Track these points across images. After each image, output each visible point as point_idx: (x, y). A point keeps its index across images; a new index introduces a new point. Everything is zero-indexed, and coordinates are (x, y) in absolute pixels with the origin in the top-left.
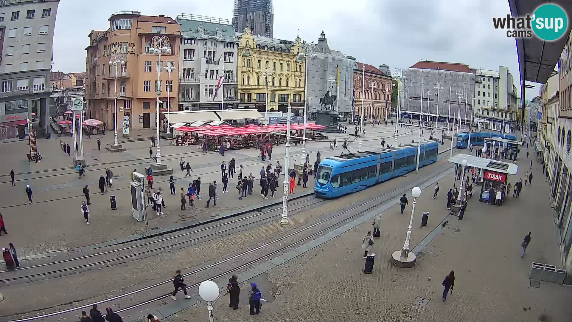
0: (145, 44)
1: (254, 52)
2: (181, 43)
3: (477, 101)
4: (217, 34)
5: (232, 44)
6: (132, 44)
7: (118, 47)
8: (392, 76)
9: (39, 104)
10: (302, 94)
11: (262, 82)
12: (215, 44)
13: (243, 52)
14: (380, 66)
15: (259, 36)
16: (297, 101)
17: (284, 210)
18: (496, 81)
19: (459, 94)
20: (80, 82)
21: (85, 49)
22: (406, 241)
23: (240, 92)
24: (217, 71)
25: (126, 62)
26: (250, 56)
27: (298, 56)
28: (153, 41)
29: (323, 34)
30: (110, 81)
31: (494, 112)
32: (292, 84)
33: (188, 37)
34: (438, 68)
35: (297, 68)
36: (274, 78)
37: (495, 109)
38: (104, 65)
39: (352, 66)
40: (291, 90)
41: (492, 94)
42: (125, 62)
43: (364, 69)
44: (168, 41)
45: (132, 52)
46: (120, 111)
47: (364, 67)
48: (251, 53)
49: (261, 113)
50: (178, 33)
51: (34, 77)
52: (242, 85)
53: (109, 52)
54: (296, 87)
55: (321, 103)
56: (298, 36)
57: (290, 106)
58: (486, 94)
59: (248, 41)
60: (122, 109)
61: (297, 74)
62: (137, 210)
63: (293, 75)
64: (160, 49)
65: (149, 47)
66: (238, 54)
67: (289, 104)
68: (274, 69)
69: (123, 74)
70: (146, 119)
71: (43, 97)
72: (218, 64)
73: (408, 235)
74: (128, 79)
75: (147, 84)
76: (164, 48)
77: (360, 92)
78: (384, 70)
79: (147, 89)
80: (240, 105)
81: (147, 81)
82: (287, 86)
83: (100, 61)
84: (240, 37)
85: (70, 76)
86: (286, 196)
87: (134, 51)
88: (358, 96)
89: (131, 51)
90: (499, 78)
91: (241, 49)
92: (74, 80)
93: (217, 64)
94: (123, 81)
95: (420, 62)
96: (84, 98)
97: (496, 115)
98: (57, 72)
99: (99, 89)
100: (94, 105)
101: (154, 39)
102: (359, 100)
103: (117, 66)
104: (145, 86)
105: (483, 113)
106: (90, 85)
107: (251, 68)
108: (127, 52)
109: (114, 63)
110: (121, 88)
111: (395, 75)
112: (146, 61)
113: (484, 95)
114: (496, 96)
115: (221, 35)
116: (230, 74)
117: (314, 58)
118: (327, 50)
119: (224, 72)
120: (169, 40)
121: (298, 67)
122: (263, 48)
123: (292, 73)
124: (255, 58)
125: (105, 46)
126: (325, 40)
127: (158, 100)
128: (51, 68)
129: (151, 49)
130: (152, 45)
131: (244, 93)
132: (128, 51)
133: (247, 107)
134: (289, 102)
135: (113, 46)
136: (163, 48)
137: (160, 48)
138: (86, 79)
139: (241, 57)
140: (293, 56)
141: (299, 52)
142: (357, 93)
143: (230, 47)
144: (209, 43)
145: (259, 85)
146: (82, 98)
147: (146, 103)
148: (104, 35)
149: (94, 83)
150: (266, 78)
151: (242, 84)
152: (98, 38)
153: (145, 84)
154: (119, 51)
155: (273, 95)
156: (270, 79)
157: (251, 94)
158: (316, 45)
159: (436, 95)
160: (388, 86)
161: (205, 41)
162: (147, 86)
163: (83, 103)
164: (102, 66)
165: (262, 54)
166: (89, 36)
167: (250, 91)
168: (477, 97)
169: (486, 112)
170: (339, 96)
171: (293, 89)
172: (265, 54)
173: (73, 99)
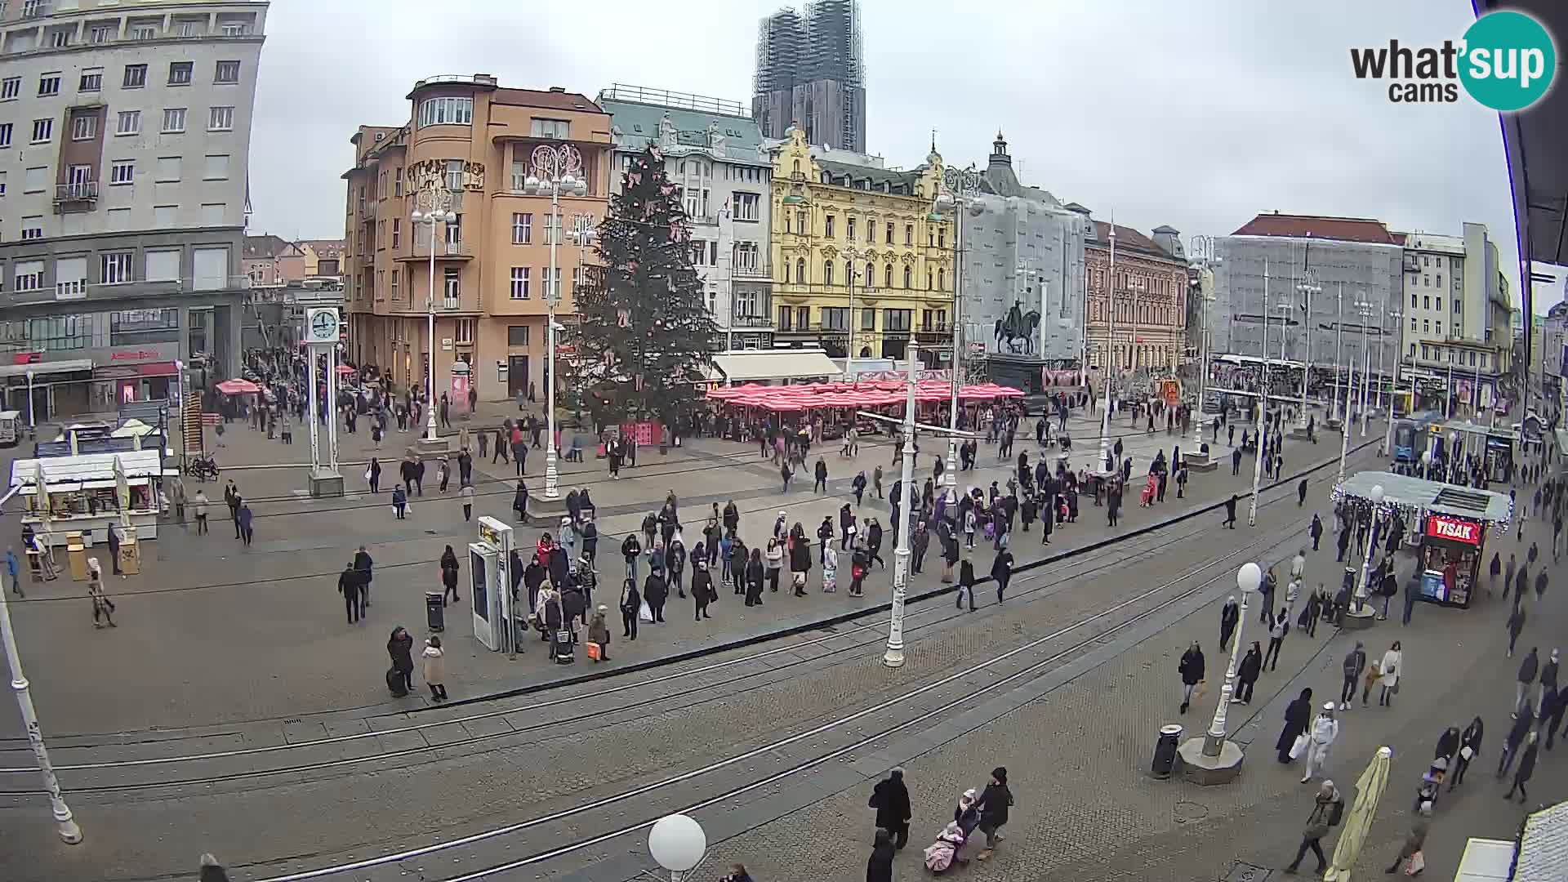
0: (512, 169)
1: (814, 193)
2: (612, 165)
3: (1408, 324)
4: (713, 141)
5: (754, 170)
6: (476, 167)
7: (437, 173)
8: (1189, 257)
9: (210, 320)
10: (948, 309)
11: (839, 276)
12: (706, 168)
13: (785, 193)
14: (1155, 231)
15: (827, 147)
16: (934, 327)
17: (893, 627)
18: (1457, 266)
19: (1363, 304)
20: (328, 265)
21: (344, 177)
22: (1218, 710)
23: (776, 302)
24: (714, 245)
25: (460, 215)
26: (804, 205)
27: (935, 203)
28: (535, 158)
29: (1000, 144)
30: (416, 265)
31: (1453, 351)
32: (919, 280)
33: (632, 150)
34: (1308, 234)
35: (932, 236)
36: (870, 265)
37: (1457, 343)
38: (396, 221)
39: (1081, 232)
40: (917, 299)
41: (1446, 304)
42: (457, 215)
43: (1112, 240)
44: (578, 161)
45: (477, 189)
46: (445, 348)
47: (1112, 233)
48: (807, 194)
49: (834, 361)
50: (605, 139)
51: (196, 247)
52: (782, 284)
53: (410, 186)
54: (930, 288)
55: (999, 335)
56: (934, 148)
57: (915, 342)
58: (1433, 302)
59: (797, 161)
60: (448, 342)
61: (933, 253)
62: (487, 620)
63: (921, 258)
64: (556, 183)
65: (525, 175)
66: (771, 196)
67: (913, 336)
68: (870, 239)
69: (452, 249)
70: (517, 373)
71: (222, 303)
72: (718, 225)
73: (1223, 694)
74: (466, 261)
75: (520, 276)
76: (568, 178)
77: (1101, 304)
78: (1164, 241)
79: (520, 290)
80: (776, 339)
81: (520, 269)
82: (907, 287)
83: (385, 211)
84: (775, 152)
85: (301, 248)
86: (901, 590)
87: (481, 185)
88: (1098, 316)
89: (474, 186)
90: (1462, 257)
91: (781, 184)
92: (311, 260)
93: (713, 225)
94: (452, 267)
95: (1262, 218)
96: (341, 309)
97: (1457, 360)
98: (263, 235)
99: (383, 287)
100: (370, 329)
101: (537, 152)
102: (1099, 324)
103: (434, 225)
104: (513, 283)
105: (1425, 356)
106: (359, 276)
107: (806, 236)
108: (463, 188)
109: (425, 217)
110: (447, 285)
111: (1196, 255)
112: (515, 214)
113: (1427, 307)
114: (1457, 306)
115: (723, 145)
116: (751, 252)
117: (978, 211)
118: (1014, 188)
119: (735, 247)
120: (579, 157)
121: (936, 233)
122: (839, 181)
123: (920, 251)
124: (820, 208)
125: (399, 170)
126: (1008, 161)
127: (551, 321)
128: (246, 224)
129: (528, 181)
130: (531, 169)
131: (790, 307)
132: (466, 186)
133: (797, 345)
134: (913, 329)
135: (423, 169)
136: (564, 179)
137: (556, 179)
138: (346, 257)
139: (780, 205)
140: (921, 202)
141: (937, 194)
142: (1095, 306)
143: (750, 178)
144: (690, 167)
145: (829, 283)
146: (336, 311)
147: (518, 328)
148: (397, 138)
149: (370, 270)
150: (849, 263)
151: (785, 280)
152: (379, 146)
153: (513, 276)
154: (439, 183)
155: (870, 312)
156: (860, 266)
157: (808, 308)
158: (982, 173)
159: (1303, 309)
160: (1177, 285)
161: (680, 162)
162: (520, 283)
163: (338, 324)
164: (390, 225)
165: (837, 198)
166: (352, 141)
167: (805, 301)
168: (1410, 312)
169: (1432, 351)
170: (1048, 314)
171: (921, 294)
172: (847, 198)
173: (311, 313)
